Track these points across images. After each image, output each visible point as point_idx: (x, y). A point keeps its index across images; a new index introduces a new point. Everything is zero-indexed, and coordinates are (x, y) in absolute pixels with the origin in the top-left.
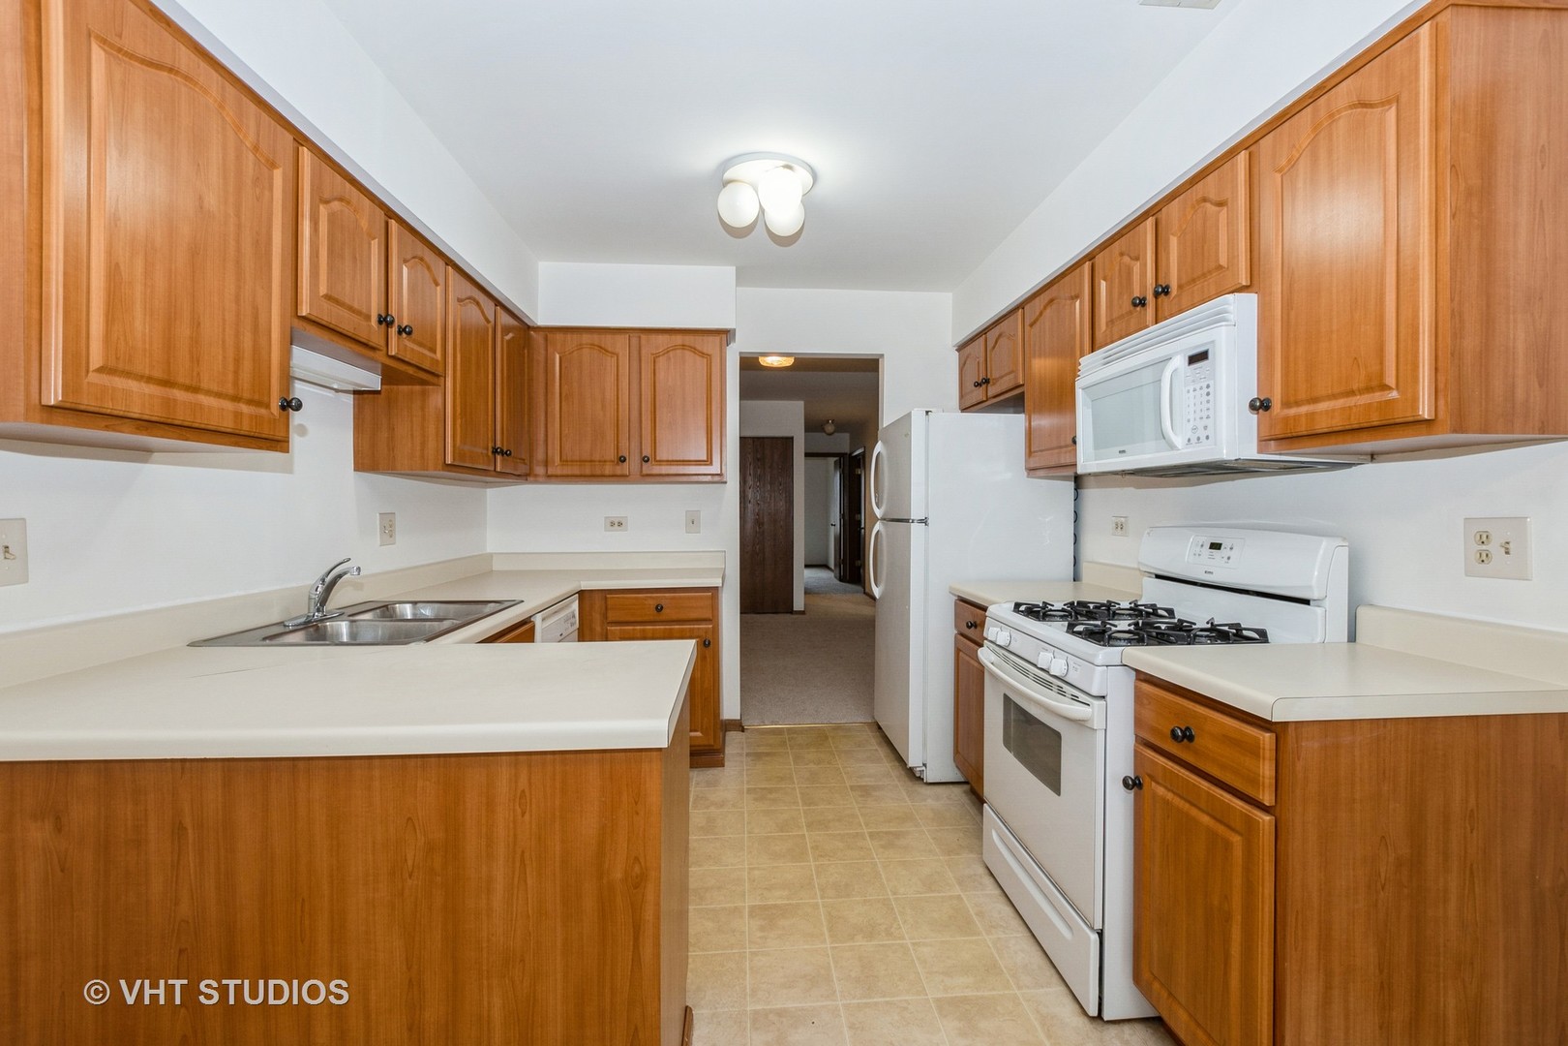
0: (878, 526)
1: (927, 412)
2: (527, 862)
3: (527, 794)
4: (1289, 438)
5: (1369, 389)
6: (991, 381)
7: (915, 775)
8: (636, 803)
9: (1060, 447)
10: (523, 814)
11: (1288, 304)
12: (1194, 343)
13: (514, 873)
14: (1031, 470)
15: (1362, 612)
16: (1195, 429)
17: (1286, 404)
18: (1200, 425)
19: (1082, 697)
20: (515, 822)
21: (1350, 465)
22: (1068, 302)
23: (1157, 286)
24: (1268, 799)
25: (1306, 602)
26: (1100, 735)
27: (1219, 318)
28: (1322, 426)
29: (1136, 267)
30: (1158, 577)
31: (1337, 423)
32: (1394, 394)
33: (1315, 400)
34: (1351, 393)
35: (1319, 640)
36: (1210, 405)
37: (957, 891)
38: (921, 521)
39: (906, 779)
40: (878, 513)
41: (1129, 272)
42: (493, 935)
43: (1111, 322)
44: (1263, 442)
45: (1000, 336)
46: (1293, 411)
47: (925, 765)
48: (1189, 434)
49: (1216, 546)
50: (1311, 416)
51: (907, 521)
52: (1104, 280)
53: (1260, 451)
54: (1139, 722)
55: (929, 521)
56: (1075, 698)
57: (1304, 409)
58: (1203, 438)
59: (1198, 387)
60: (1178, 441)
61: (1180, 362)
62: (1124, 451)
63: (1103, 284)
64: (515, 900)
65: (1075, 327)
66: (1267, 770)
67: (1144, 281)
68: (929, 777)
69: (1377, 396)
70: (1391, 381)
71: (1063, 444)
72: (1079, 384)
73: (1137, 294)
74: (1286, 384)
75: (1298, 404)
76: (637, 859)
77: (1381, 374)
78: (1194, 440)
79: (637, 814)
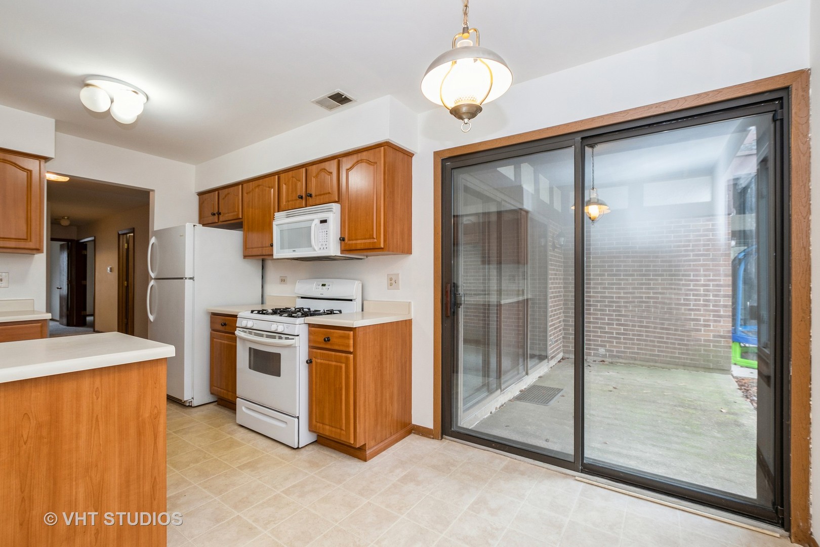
0: (152, 283)
1: (194, 225)
2: (100, 420)
3: (100, 390)
4: (350, 251)
5: (370, 238)
6: (222, 214)
7: (185, 406)
8: (155, 384)
9: (263, 247)
10: (97, 398)
11: (350, 211)
12: (323, 216)
13: (92, 427)
14: (245, 257)
15: (365, 302)
16: (322, 245)
17: (349, 240)
18: (324, 244)
19: (290, 337)
20: (92, 403)
21: (362, 259)
22: (268, 188)
23: (306, 194)
24: (352, 350)
25: (351, 300)
26: (298, 348)
27: (330, 210)
28: (359, 247)
29: (299, 184)
30: (302, 298)
31: (362, 247)
32: (376, 240)
33: (357, 240)
34: (366, 239)
35: (355, 311)
36: (327, 238)
37: (229, 436)
38: (190, 278)
39: (181, 408)
40: (152, 275)
41: (296, 186)
42: (79, 459)
43: (288, 201)
44: (342, 251)
45: (228, 194)
46: (351, 242)
47: (193, 398)
48: (320, 246)
49: (323, 285)
50: (356, 244)
51: (182, 278)
52: (285, 184)
53: (341, 254)
54: (310, 341)
55: (195, 279)
56: (287, 338)
57: (354, 242)
58: (325, 248)
59: (323, 231)
60: (316, 248)
61: (317, 222)
62: (295, 251)
63: (284, 186)
64: (92, 439)
65: (271, 198)
66: (351, 342)
67: (301, 190)
68: (195, 403)
69: (372, 241)
70: (375, 237)
71: (264, 246)
72: (275, 223)
73: (299, 194)
74: (349, 234)
75: (352, 240)
76: (156, 407)
77: (373, 235)
78: (322, 248)
79: (156, 388)
